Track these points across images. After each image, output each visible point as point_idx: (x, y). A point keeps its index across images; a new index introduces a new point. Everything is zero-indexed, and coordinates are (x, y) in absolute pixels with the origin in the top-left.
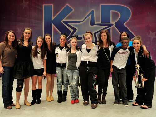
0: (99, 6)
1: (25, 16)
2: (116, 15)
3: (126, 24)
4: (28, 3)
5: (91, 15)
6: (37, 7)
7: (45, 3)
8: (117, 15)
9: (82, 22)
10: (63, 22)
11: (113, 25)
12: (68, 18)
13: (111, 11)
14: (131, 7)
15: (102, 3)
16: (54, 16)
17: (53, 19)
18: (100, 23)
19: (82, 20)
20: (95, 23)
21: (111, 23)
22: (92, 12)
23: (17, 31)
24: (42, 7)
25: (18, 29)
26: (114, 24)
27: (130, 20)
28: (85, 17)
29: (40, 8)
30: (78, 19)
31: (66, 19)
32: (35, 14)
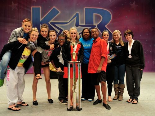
0: (83, 9)
1: (15, 17)
2: (98, 18)
3: (107, 26)
4: (16, 4)
5: (76, 17)
6: (26, 9)
7: (34, 6)
8: (100, 18)
9: (68, 24)
10: (50, 23)
11: (95, 26)
12: (55, 20)
13: (94, 14)
14: (112, 11)
15: (86, 7)
16: (42, 17)
17: (41, 21)
18: (84, 24)
19: (68, 22)
20: (80, 25)
21: (94, 25)
22: (77, 15)
23: (7, 32)
24: (30, 9)
25: (8, 29)
26: (97, 26)
27: (111, 23)
28: (71, 19)
29: (28, 10)
30: (64, 20)
31: (54, 20)
32: (24, 15)
